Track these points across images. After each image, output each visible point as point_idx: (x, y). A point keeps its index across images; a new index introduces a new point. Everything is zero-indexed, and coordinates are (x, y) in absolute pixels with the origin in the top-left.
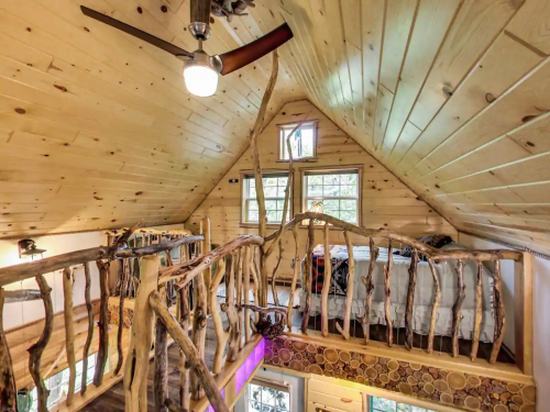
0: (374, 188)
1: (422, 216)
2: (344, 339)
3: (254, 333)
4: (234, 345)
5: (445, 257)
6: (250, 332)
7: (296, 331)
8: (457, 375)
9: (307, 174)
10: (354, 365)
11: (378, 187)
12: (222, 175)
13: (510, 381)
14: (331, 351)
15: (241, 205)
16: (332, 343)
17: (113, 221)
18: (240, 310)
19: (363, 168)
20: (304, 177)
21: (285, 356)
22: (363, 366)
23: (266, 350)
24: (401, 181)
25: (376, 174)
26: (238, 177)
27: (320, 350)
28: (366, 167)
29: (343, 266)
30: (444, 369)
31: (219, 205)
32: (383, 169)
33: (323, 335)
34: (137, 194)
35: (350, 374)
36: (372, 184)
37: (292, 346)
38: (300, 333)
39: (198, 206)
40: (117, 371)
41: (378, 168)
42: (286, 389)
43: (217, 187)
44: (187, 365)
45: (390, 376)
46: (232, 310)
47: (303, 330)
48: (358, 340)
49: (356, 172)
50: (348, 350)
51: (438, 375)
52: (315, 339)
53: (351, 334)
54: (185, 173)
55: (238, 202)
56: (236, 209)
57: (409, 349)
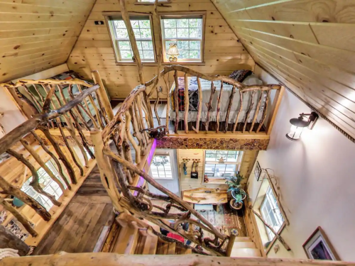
0: (212, 32)
1: (238, 53)
2: (196, 133)
3: (149, 138)
4: (143, 149)
5: (248, 89)
6: (148, 138)
7: (171, 133)
8: (242, 140)
9: (163, 18)
10: (201, 143)
11: (215, 32)
12: (87, 17)
13: (261, 139)
14: (190, 139)
15: (112, 46)
16: (191, 136)
17: (4, 74)
18: (142, 132)
19: (205, 14)
20: (161, 20)
21: (168, 144)
22: (205, 143)
23: (157, 144)
24: (230, 27)
25: (214, 21)
26: (102, 18)
27: (185, 140)
28: (208, 13)
29: (195, 95)
30: (238, 138)
31: (93, 46)
32: (220, 16)
33: (186, 133)
34: (16, 48)
35: (199, 146)
36: (211, 28)
37: (170, 140)
38: (174, 133)
39: (73, 47)
40: (82, 174)
41: (217, 15)
42: (168, 155)
43: (85, 29)
44: (128, 169)
45: (217, 145)
46: (138, 134)
47: (175, 132)
48: (203, 132)
49: (201, 17)
50: (198, 138)
51: (236, 141)
52: (181, 135)
53: (200, 130)
54: (53, 21)
55: (110, 44)
56: (110, 50)
57: (225, 133)
